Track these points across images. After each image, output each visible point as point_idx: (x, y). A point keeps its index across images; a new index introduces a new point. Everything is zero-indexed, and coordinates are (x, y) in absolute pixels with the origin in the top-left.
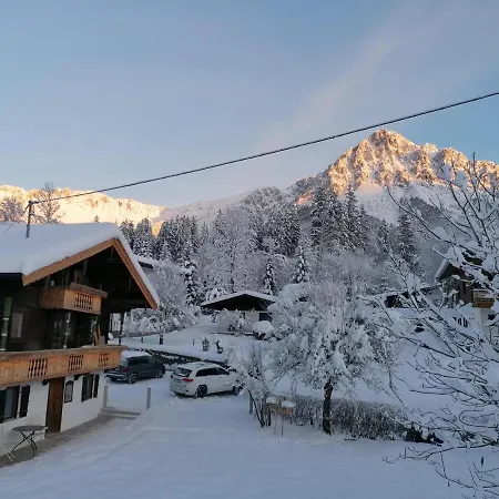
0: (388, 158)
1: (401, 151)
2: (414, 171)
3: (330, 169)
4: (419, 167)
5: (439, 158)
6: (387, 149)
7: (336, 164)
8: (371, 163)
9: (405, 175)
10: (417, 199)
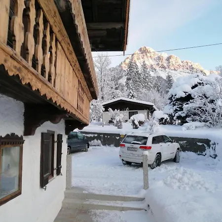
0: (147, 59)
1: (152, 56)
2: (158, 64)
3: (122, 63)
4: (160, 63)
5: (168, 59)
6: (146, 55)
7: (125, 61)
8: (139, 61)
9: (154, 67)
10: (159, 77)
